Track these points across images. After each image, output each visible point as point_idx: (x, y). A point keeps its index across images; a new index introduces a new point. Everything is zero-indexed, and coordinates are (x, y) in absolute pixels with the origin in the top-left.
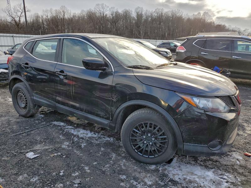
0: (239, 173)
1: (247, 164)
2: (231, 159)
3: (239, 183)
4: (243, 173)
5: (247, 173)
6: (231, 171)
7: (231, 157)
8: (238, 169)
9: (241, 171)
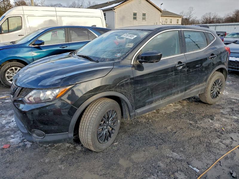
0: (8, 131)
1: (5, 139)
2: (18, 135)
3: (6, 125)
4: (6, 132)
5: (3, 133)
6: (14, 129)
7: (20, 136)
8: (10, 132)
9: (8, 132)
